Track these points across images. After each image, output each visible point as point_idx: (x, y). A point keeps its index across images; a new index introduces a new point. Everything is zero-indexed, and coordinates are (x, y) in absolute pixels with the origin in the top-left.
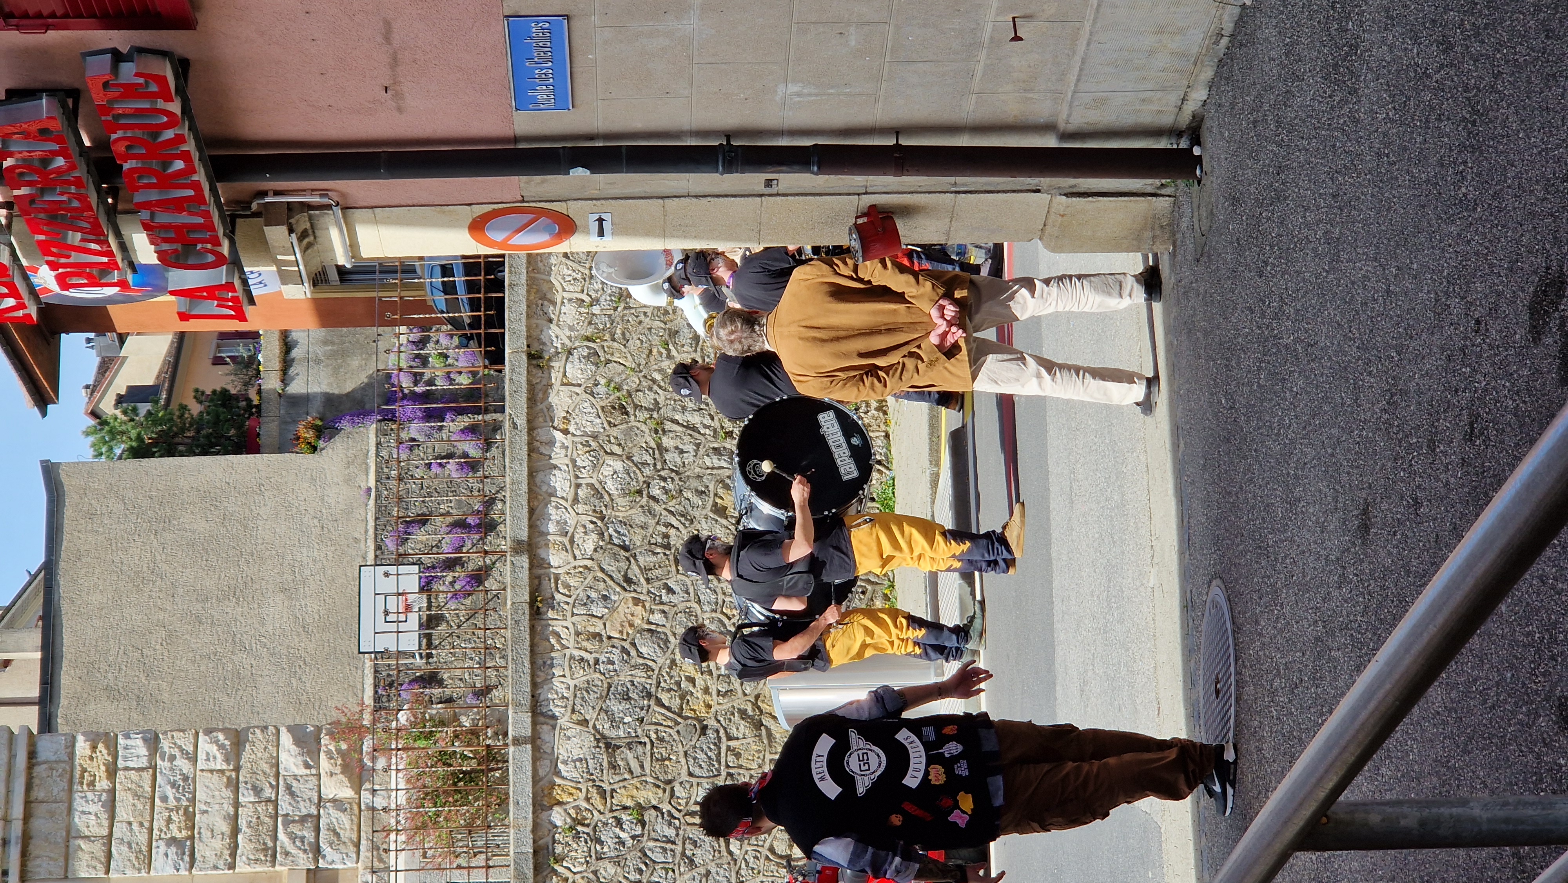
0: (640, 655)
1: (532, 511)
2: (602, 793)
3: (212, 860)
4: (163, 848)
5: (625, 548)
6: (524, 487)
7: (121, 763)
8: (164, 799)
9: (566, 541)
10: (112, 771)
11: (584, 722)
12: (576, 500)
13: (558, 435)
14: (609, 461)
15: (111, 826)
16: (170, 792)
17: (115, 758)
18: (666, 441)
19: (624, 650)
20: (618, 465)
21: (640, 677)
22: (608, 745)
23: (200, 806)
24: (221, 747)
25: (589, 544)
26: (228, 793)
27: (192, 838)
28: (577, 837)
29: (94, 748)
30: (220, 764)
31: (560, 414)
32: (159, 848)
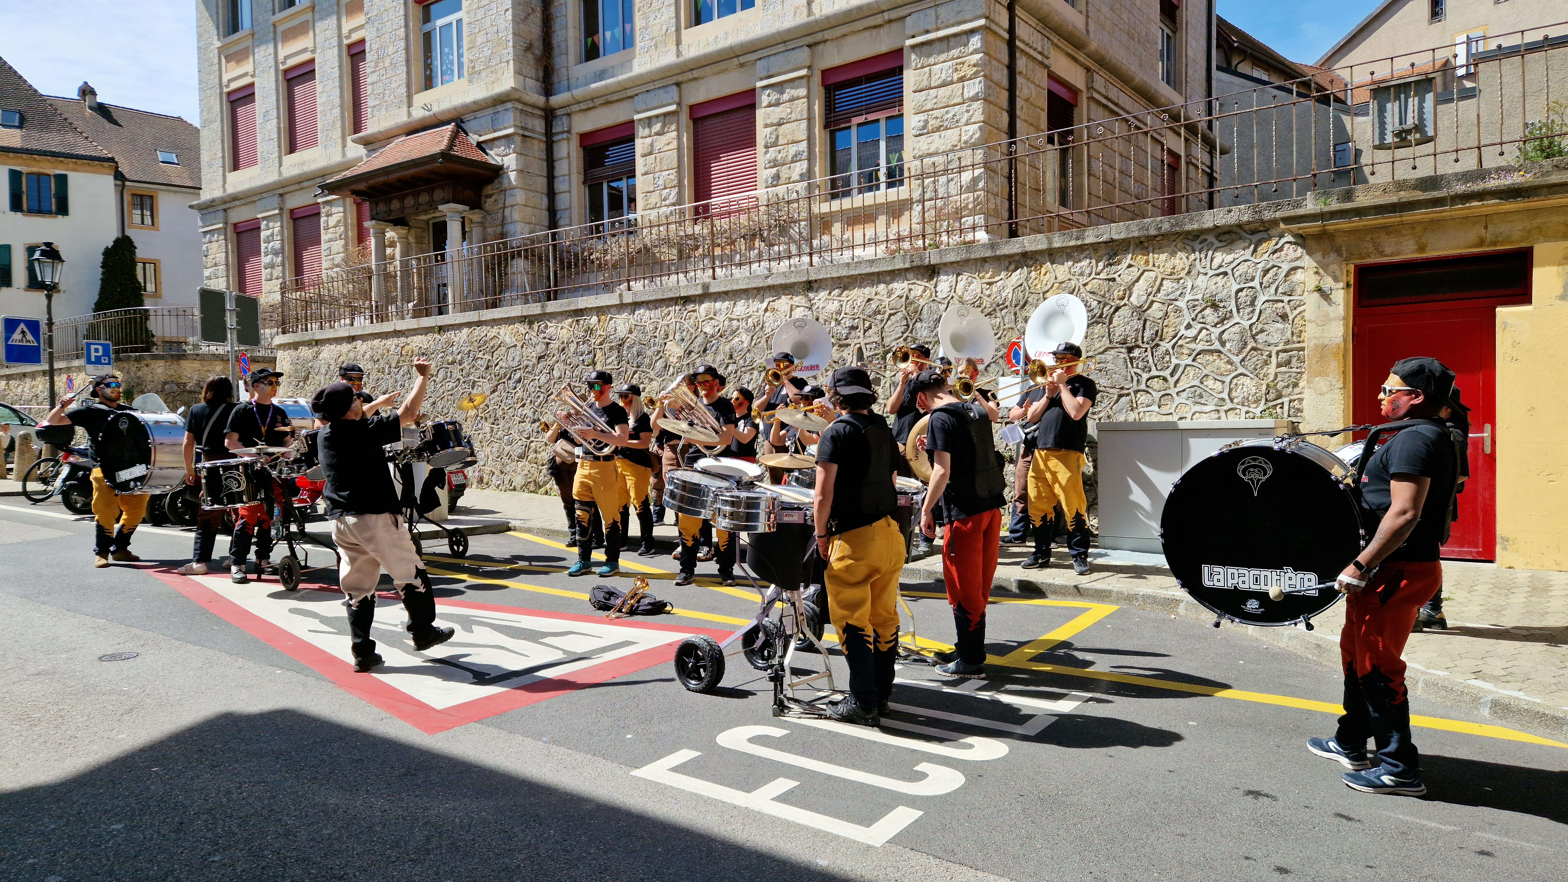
0: (656, 361)
1: (726, 293)
2: (601, 344)
3: (917, 146)
4: (923, 118)
5: (705, 351)
6: (735, 287)
7: (966, 83)
8: (947, 112)
9: (712, 315)
10: (962, 79)
11: (631, 332)
12: (731, 320)
13: (765, 305)
14: (749, 338)
15: (935, 87)
16: (950, 115)
17: (970, 79)
18: (756, 372)
19: (659, 352)
20: (745, 345)
21: (647, 361)
22: (620, 345)
23: (943, 133)
24: (971, 137)
25: (708, 329)
26: (949, 147)
27: (928, 133)
28: (586, 331)
29: (974, 66)
30: (964, 138)
31: (776, 305)
32: (922, 117)
